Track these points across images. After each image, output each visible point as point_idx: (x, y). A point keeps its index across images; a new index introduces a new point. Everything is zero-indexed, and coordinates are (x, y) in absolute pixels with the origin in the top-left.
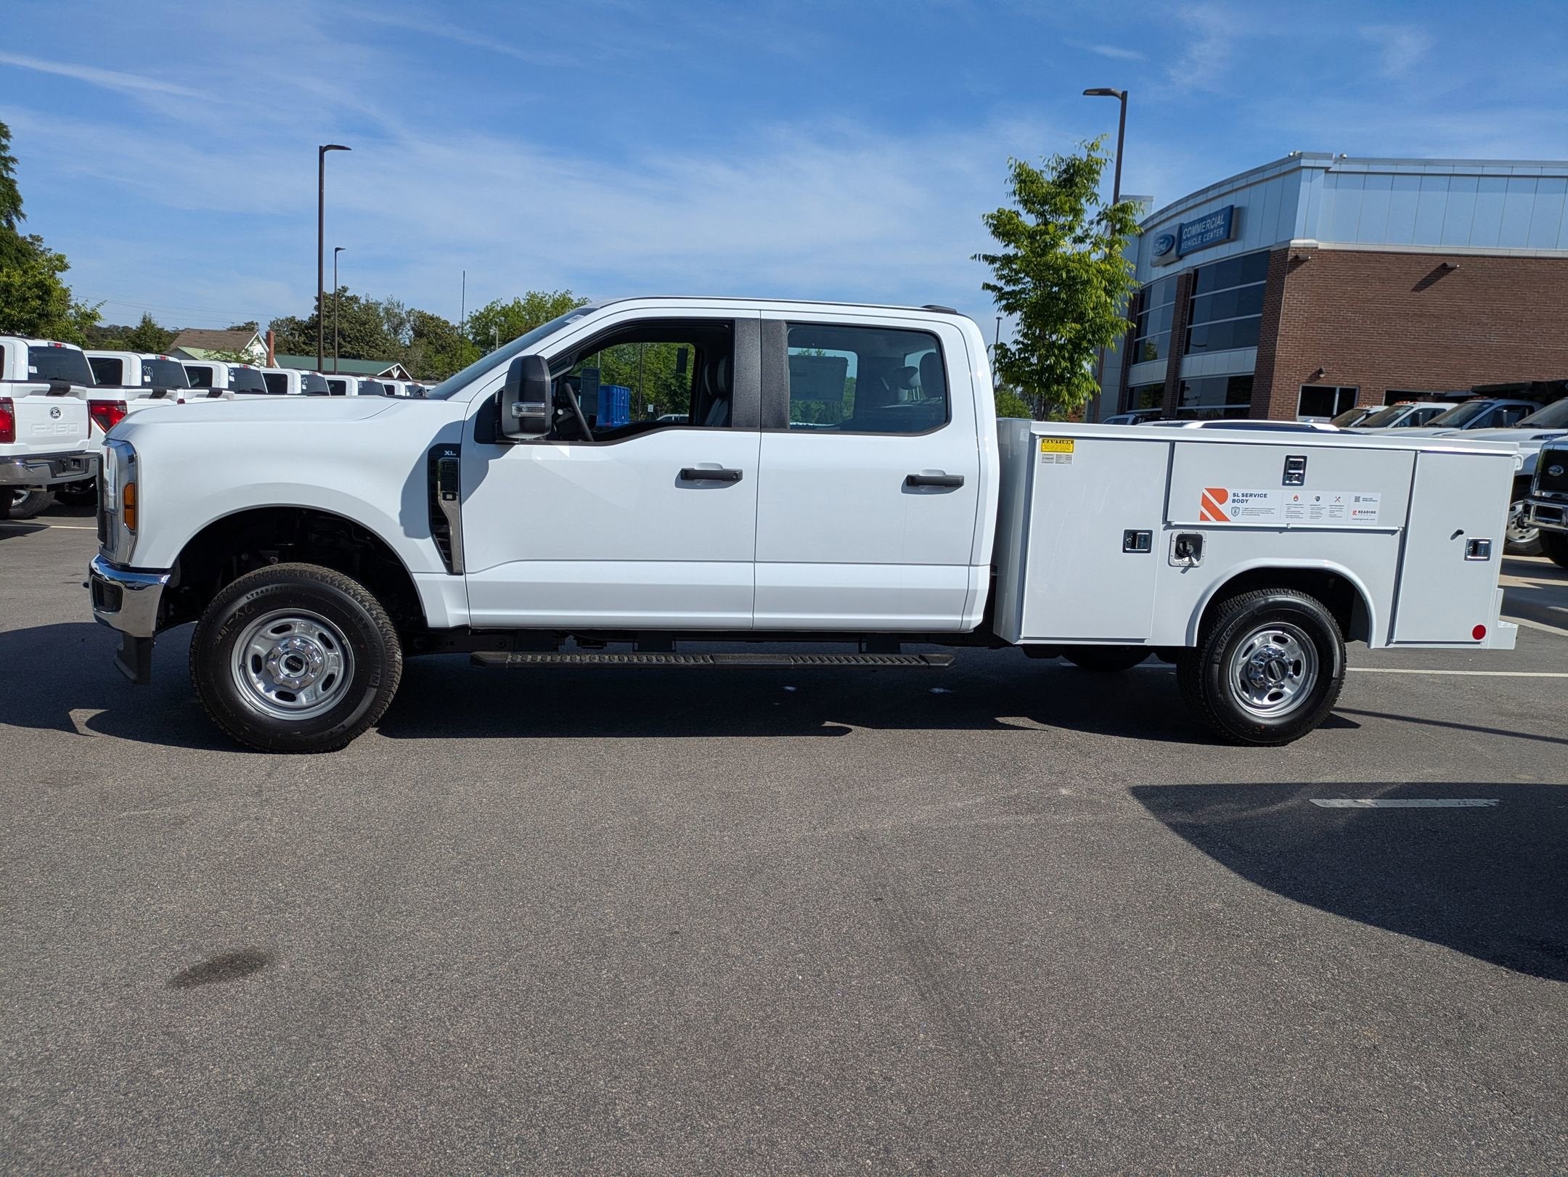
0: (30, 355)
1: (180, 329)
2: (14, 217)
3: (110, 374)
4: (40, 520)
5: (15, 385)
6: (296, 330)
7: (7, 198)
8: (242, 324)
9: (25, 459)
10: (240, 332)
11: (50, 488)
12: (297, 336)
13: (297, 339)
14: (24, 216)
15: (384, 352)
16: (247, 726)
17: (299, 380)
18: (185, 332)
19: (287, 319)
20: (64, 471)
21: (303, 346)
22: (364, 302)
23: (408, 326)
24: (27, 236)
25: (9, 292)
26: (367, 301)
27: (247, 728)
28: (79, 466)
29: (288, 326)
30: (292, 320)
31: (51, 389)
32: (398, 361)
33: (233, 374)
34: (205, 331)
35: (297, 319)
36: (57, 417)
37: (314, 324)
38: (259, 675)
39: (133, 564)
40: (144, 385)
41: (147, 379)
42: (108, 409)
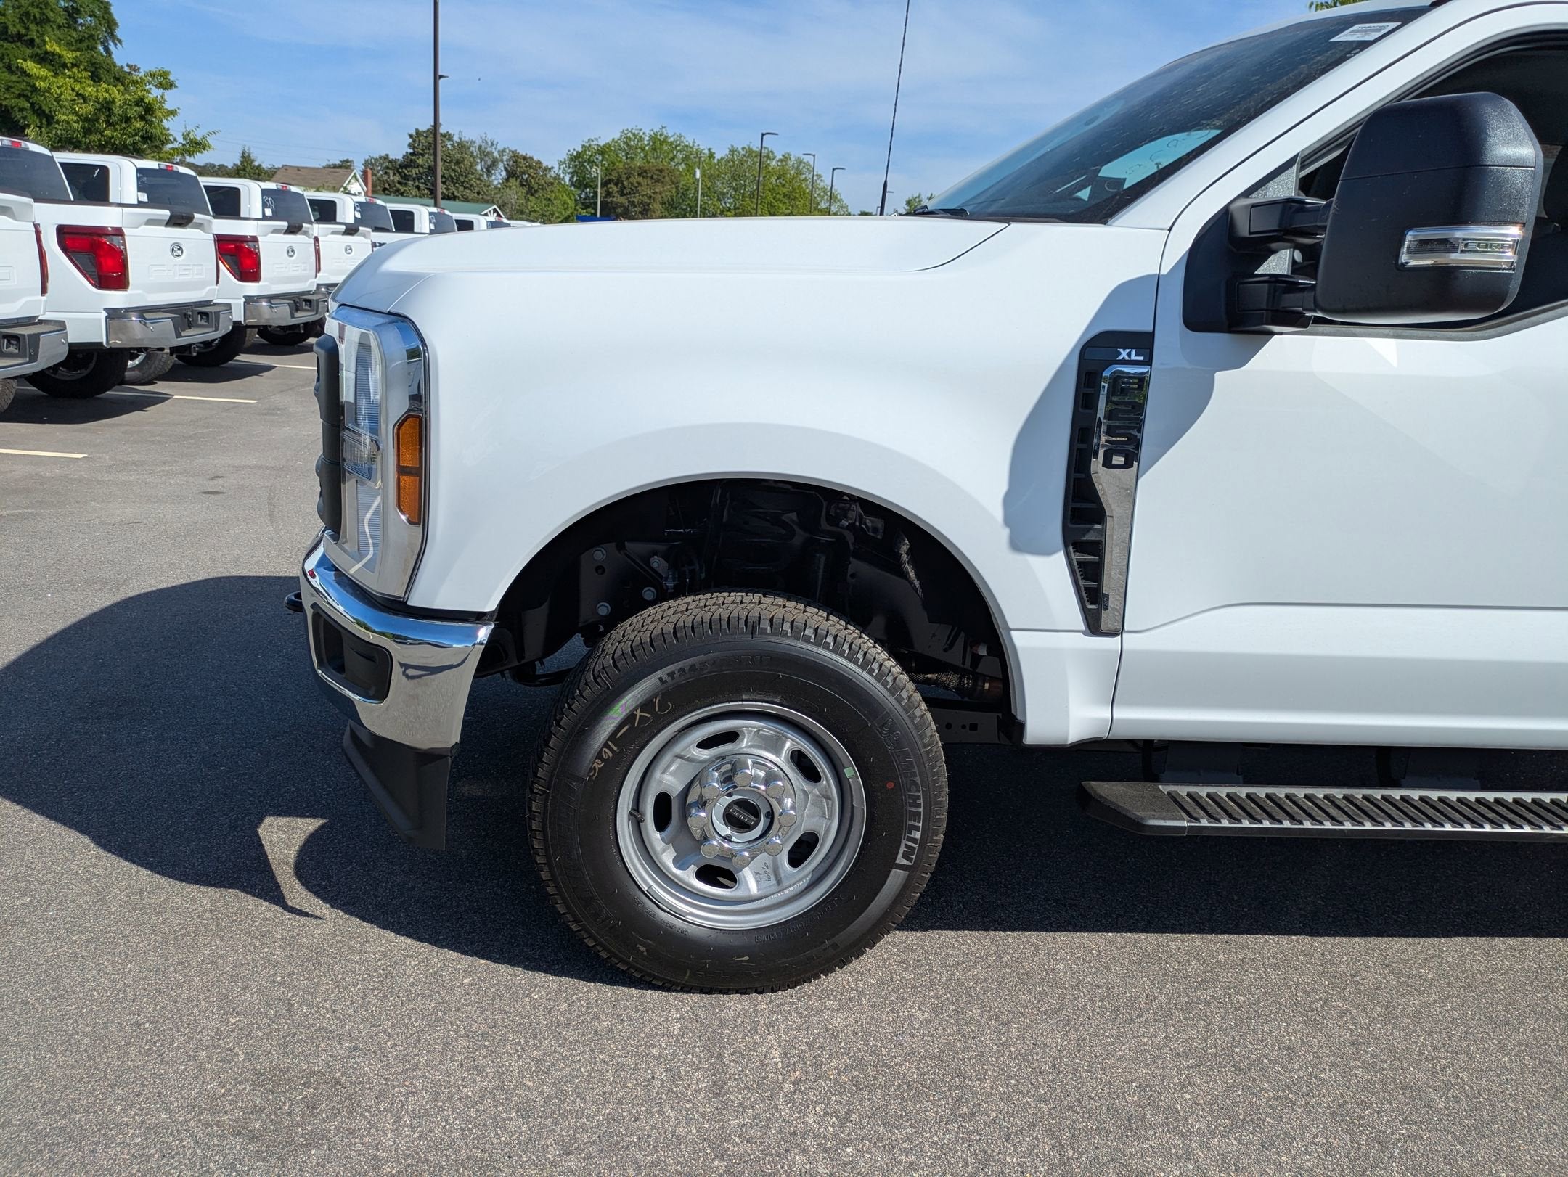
0: (138, 179)
1: (276, 166)
2: (111, 43)
3: (227, 204)
4: (161, 387)
5: (126, 210)
6: (391, 169)
7: (103, 22)
8: (338, 162)
9: (142, 311)
10: (337, 170)
11: (174, 350)
12: (391, 175)
13: (391, 178)
14: (120, 41)
15: (478, 193)
16: (644, 945)
17: (426, 217)
18: (283, 170)
19: (380, 158)
20: (190, 327)
21: (398, 186)
22: (458, 140)
23: (501, 166)
24: (125, 65)
25: (110, 110)
26: (461, 139)
27: (642, 949)
28: (208, 321)
29: (382, 164)
30: (386, 158)
31: (171, 217)
32: (493, 203)
33: (358, 209)
34: (303, 168)
35: (391, 157)
36: (179, 256)
37: (408, 163)
38: (665, 834)
39: (415, 601)
40: (265, 218)
41: (269, 212)
42: (236, 247)
